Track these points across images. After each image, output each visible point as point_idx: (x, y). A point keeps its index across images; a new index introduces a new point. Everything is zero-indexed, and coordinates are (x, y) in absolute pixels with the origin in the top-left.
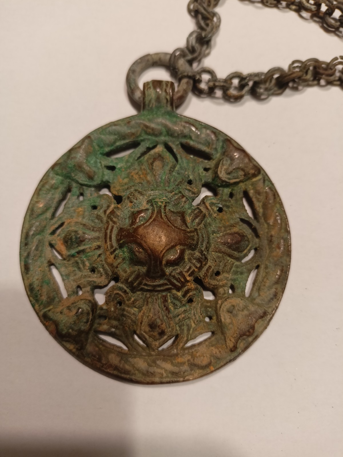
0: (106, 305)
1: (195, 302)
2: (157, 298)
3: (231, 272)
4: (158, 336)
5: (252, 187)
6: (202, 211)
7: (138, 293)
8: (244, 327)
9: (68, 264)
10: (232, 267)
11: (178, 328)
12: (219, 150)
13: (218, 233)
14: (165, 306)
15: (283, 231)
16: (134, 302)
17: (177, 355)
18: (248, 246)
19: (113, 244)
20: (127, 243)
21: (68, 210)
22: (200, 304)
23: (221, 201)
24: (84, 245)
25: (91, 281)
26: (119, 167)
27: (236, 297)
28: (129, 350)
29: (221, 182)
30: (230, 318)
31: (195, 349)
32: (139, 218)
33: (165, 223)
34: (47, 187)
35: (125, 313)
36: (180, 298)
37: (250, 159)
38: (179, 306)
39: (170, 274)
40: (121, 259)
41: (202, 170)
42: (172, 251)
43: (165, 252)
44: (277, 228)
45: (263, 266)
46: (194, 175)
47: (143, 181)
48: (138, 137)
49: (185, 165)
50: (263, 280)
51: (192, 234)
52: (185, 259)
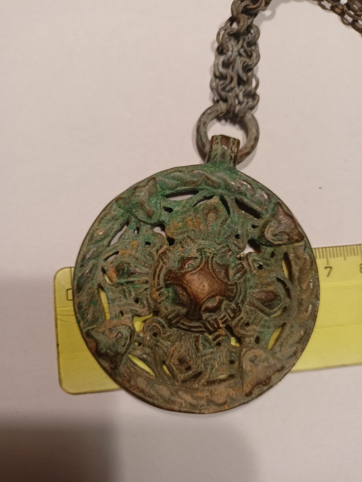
0: (143, 333)
1: (222, 347)
2: (190, 336)
3: (259, 325)
4: (184, 370)
5: (293, 251)
6: (244, 267)
7: (175, 329)
8: (262, 377)
9: (115, 290)
10: (261, 321)
11: (203, 366)
12: (270, 211)
13: (255, 289)
14: (195, 345)
15: (313, 296)
16: (169, 337)
17: (197, 389)
18: (279, 304)
19: (160, 282)
20: (174, 285)
21: (124, 241)
22: (226, 348)
23: (262, 259)
24: (134, 277)
25: (133, 310)
26: (175, 210)
27: (260, 349)
28: (156, 376)
29: (266, 242)
30: (251, 367)
31: (214, 387)
32: (188, 264)
33: (210, 273)
34: (109, 217)
35: (159, 344)
36: (210, 340)
37: (297, 225)
38: (208, 347)
39: (206, 319)
40: (165, 297)
41: (251, 226)
42: (212, 299)
43: (206, 300)
44: (308, 293)
45: (289, 325)
46: (242, 230)
47: (196, 229)
48: (197, 186)
49: (236, 219)
50: (286, 338)
51: (232, 287)
52: (221, 308)
